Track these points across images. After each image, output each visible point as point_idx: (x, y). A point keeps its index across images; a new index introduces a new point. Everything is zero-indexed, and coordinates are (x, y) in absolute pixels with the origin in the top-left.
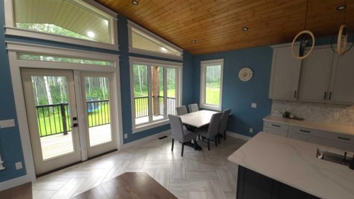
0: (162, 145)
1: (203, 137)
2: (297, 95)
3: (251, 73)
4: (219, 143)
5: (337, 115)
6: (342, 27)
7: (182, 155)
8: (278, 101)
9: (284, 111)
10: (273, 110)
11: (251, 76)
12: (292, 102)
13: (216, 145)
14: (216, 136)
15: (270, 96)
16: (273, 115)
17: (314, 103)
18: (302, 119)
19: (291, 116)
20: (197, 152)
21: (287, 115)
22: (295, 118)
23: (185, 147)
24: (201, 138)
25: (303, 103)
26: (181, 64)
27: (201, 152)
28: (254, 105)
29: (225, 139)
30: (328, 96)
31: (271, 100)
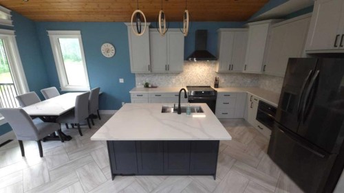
0: (4, 154)
1: (72, 125)
2: (150, 68)
3: (113, 49)
4: (94, 124)
5: (174, 81)
6: (160, 12)
7: (42, 155)
8: (139, 74)
9: (144, 82)
10: (137, 83)
11: (114, 52)
12: (149, 74)
13: (90, 128)
14: (88, 119)
15: (133, 71)
16: (138, 87)
17: (161, 74)
18: (156, 87)
19: (150, 86)
20: (67, 143)
21: (147, 86)
22: (152, 87)
23: (43, 144)
24: (70, 126)
25: (155, 74)
26: (13, 32)
27: (71, 142)
28: (121, 81)
29: (100, 119)
30: (167, 68)
31: (134, 74)
